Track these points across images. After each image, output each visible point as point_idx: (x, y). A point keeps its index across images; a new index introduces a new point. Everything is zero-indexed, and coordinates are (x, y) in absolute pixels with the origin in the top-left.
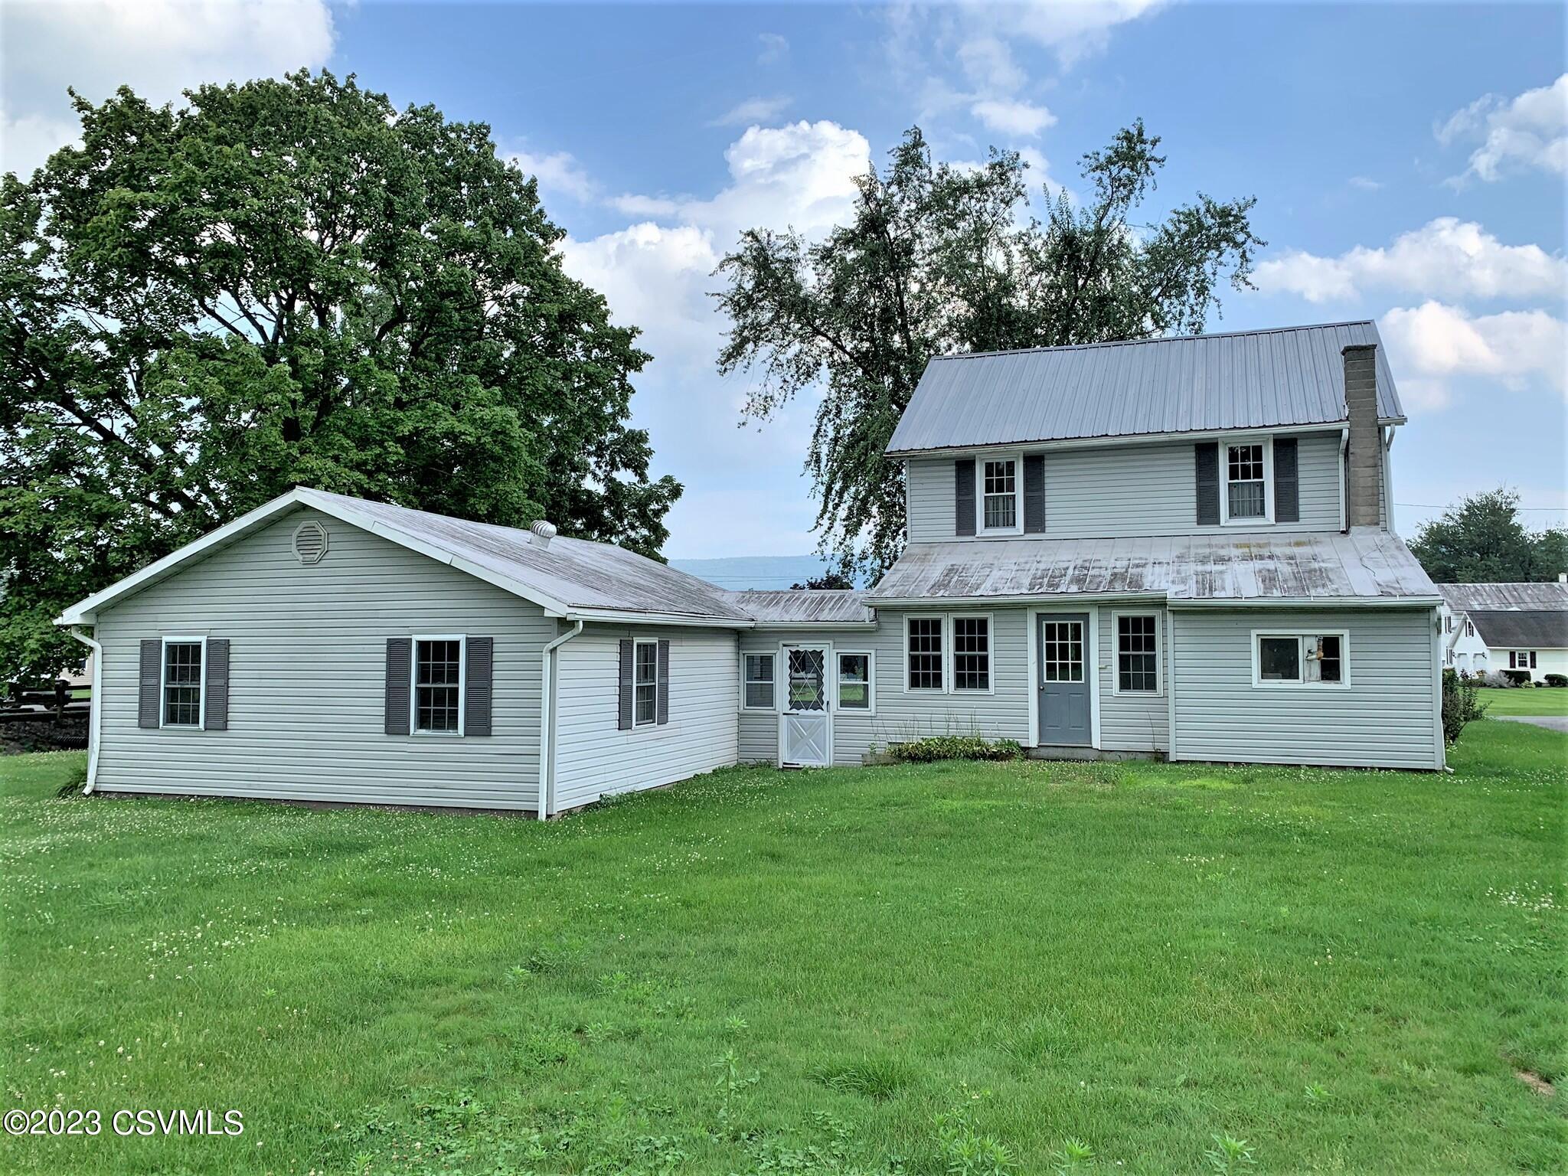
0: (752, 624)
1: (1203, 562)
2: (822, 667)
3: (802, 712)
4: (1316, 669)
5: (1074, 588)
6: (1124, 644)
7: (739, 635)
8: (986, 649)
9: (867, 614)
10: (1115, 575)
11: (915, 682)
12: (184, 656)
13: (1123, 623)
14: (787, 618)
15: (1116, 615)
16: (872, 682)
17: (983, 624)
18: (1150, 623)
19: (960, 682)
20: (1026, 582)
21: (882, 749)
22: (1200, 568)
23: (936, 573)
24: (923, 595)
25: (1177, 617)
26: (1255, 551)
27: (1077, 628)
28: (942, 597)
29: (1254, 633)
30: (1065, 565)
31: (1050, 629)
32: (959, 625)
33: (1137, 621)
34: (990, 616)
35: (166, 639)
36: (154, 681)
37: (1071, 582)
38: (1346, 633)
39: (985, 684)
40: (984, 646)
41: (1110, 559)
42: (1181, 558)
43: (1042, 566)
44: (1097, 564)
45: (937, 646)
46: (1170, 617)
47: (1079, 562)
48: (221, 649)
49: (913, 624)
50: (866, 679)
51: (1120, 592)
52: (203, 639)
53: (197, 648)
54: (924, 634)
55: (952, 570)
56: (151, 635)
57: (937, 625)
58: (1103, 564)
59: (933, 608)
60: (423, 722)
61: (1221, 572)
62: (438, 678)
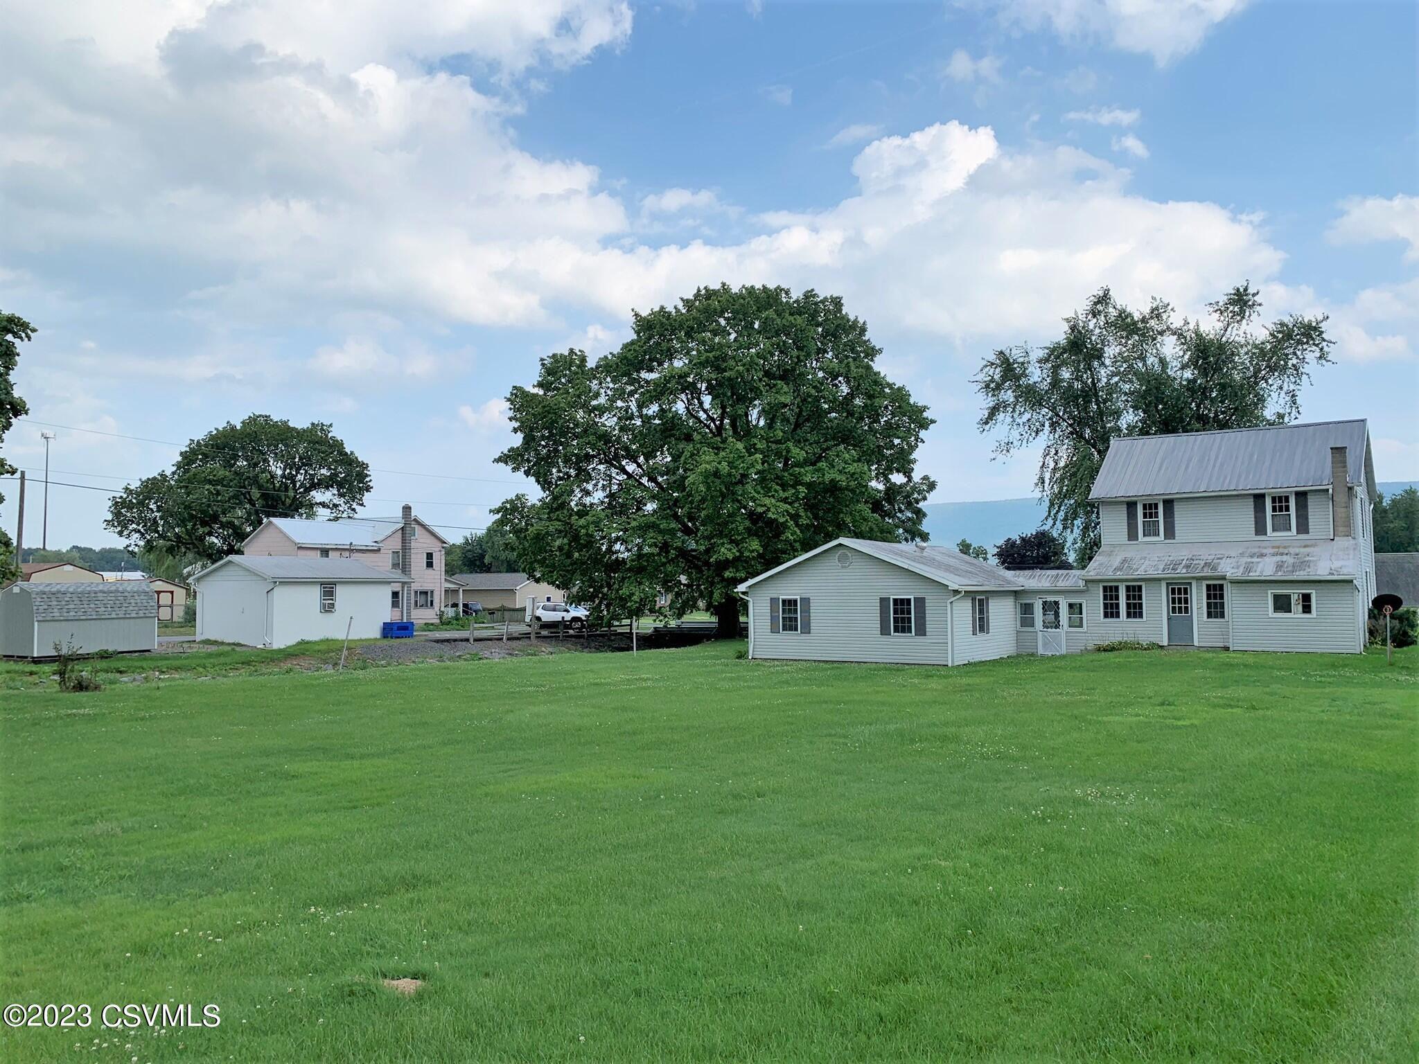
0: (1023, 588)
1: (1252, 557)
2: (1059, 608)
3: (1049, 630)
4: (1300, 608)
5: (1184, 571)
6: (1209, 597)
7: (1016, 594)
8: (1141, 600)
9: (1081, 583)
10: (1206, 563)
11: (1106, 616)
12: (790, 604)
13: (1208, 587)
14: (1040, 585)
15: (1205, 583)
16: (1084, 615)
17: (1140, 588)
18: (1221, 587)
19: (1129, 615)
20: (1161, 567)
21: (1091, 646)
22: (1249, 560)
23: (1116, 562)
24: (1110, 575)
25: (1233, 585)
26: (1281, 550)
27: (1186, 589)
28: (1119, 575)
29: (1269, 592)
30: (1182, 558)
31: (1173, 590)
32: (1128, 588)
33: (1215, 586)
34: (1143, 584)
35: (781, 597)
36: (777, 614)
37: (1183, 567)
38: (1314, 592)
39: (1141, 616)
40: (1140, 598)
41: (1206, 554)
42: (1242, 555)
43: (1171, 558)
44: (1199, 557)
45: (1117, 598)
46: (1229, 585)
47: (1190, 557)
48: (806, 601)
49: (1105, 588)
50: (1081, 613)
51: (1207, 572)
52: (798, 597)
53: (796, 601)
54: (1110, 592)
55: (1125, 560)
56: (775, 596)
57: (1117, 588)
58: (1202, 557)
59: (1115, 580)
60: (896, 630)
61: (1258, 562)
62: (902, 613)
